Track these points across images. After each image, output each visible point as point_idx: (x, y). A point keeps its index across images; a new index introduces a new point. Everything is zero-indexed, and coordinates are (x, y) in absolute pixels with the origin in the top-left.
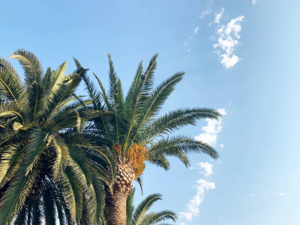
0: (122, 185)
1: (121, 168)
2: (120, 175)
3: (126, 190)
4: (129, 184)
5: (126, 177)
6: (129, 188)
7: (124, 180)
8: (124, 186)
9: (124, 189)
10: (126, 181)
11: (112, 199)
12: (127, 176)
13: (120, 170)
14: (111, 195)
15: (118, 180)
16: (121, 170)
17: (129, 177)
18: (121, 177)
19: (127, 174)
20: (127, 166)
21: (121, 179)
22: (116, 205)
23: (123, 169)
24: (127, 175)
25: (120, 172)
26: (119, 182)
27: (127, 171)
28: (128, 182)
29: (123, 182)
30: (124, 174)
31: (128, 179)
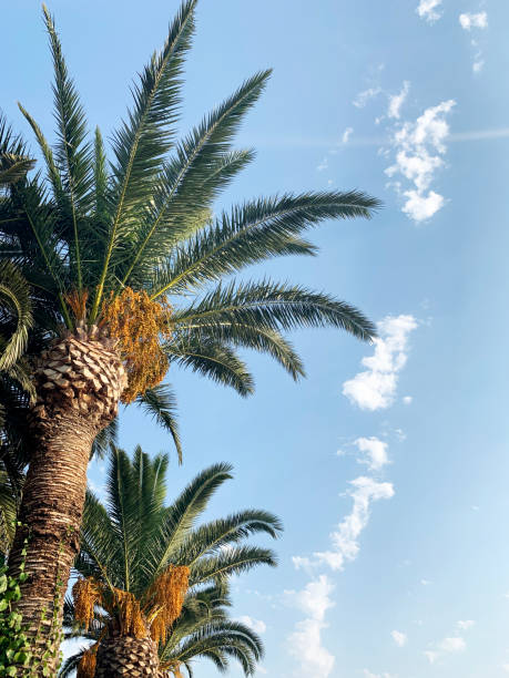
0: (77, 391)
1: (76, 348)
2: (72, 365)
3: (92, 408)
4: (101, 391)
5: (91, 370)
6: (101, 406)
7: (83, 378)
8: (86, 397)
9: (84, 406)
10: (90, 383)
11: (41, 431)
12: (97, 369)
13: (74, 352)
14: (40, 420)
15: (66, 376)
16: (77, 354)
17: (104, 373)
18: (76, 369)
19: (96, 363)
20: (99, 345)
21: (73, 375)
22: (52, 448)
23: (85, 350)
24: (93, 366)
25: (74, 358)
26: (67, 383)
27: (97, 357)
28: (98, 386)
29: (81, 385)
30: (84, 362)
31: (98, 377)
